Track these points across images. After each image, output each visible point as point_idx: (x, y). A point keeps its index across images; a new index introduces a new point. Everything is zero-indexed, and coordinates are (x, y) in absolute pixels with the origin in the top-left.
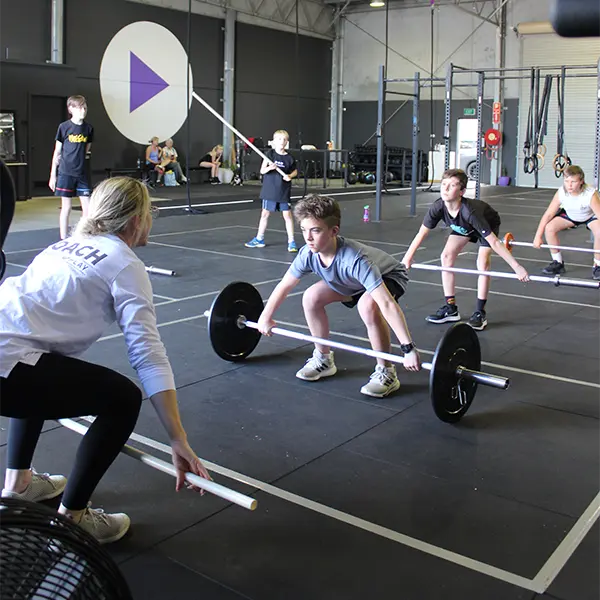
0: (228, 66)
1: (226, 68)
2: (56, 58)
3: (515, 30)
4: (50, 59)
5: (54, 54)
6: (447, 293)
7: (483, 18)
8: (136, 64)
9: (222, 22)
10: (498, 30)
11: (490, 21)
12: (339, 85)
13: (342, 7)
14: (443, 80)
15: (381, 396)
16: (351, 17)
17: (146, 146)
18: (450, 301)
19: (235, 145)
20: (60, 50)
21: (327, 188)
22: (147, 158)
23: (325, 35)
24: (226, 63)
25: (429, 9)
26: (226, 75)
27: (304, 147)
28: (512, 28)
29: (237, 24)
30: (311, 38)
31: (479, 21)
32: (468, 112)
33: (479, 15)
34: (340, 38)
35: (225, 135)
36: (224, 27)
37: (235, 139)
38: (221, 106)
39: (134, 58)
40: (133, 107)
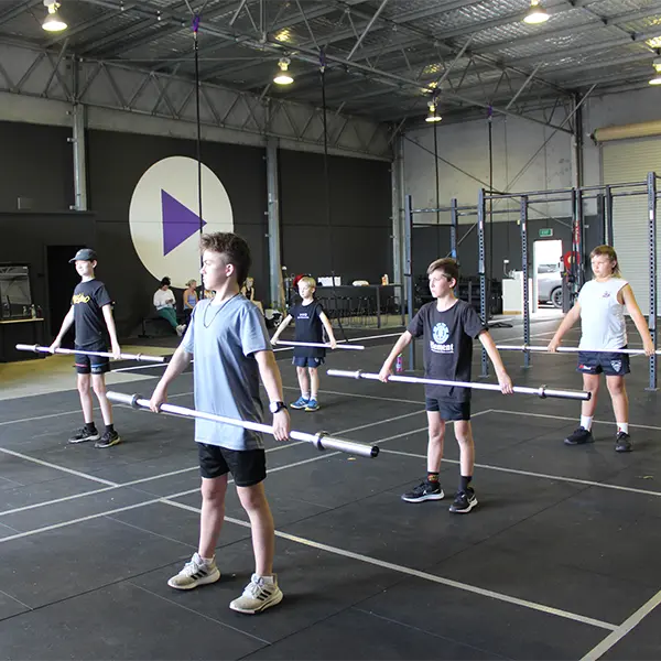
0: (272, 198)
1: (270, 201)
2: (80, 204)
3: (593, 137)
4: (74, 204)
5: (78, 199)
6: (431, 469)
7: (554, 127)
8: (168, 202)
9: (263, 151)
10: (573, 138)
11: (562, 129)
12: (401, 210)
13: (398, 124)
15: (252, 611)
16: (410, 135)
17: (183, 290)
18: (431, 478)
19: (284, 283)
20: (84, 194)
21: (382, 327)
23: (382, 156)
24: (270, 195)
25: (487, 121)
26: (271, 208)
27: (355, 283)
28: (589, 135)
29: (279, 151)
30: (365, 160)
31: (550, 130)
32: (544, 232)
33: (548, 124)
34: (399, 158)
35: (272, 273)
36: (265, 155)
37: (284, 277)
38: (266, 242)
39: (165, 196)
40: (167, 249)
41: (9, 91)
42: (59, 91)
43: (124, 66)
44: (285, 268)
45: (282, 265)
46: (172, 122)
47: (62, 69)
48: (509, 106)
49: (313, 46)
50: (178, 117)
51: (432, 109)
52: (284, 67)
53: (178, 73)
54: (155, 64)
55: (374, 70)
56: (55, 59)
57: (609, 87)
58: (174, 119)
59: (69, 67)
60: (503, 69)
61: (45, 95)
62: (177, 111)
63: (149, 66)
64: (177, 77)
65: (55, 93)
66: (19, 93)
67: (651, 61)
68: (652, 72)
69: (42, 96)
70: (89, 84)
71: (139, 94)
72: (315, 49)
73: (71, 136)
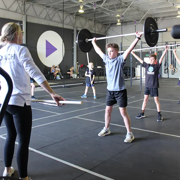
1: (74, 44)
2: (24, 42)
8: (48, 43)
13: (108, 25)
14: (139, 46)
16: (111, 28)
17: (51, 68)
18: (143, 112)
19: (77, 67)
20: (25, 40)
21: (105, 79)
22: (51, 71)
24: (74, 42)
25: (134, 25)
26: (74, 46)
27: (98, 67)
29: (77, 31)
32: (147, 55)
34: (108, 34)
35: (74, 64)
36: (73, 31)
37: (77, 65)
38: (73, 55)
39: (47, 41)
40: (47, 56)
41: (6, 10)
42: (20, 11)
43: (37, 5)
44: (78, 63)
45: (77, 62)
46: (49, 21)
47: (21, 5)
48: (140, 21)
49: (92, 2)
50: (51, 20)
51: (119, 21)
52: (81, 8)
53: (52, 8)
54: (46, 5)
55: (107, 9)
56: (19, 2)
57: (165, 18)
58: (50, 20)
59: (22, 4)
60: (139, 11)
61: (16, 12)
62: (51, 18)
63: (44, 5)
64: (51, 9)
65: (18, 11)
66: (9, 11)
67: (177, 11)
68: (177, 14)
69: (15, 12)
70: (27, 9)
71: (41, 13)
72: (93, 3)
73: (22, 24)
